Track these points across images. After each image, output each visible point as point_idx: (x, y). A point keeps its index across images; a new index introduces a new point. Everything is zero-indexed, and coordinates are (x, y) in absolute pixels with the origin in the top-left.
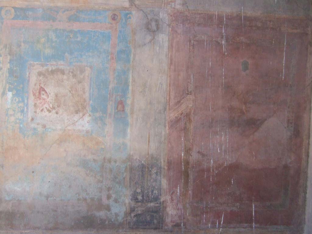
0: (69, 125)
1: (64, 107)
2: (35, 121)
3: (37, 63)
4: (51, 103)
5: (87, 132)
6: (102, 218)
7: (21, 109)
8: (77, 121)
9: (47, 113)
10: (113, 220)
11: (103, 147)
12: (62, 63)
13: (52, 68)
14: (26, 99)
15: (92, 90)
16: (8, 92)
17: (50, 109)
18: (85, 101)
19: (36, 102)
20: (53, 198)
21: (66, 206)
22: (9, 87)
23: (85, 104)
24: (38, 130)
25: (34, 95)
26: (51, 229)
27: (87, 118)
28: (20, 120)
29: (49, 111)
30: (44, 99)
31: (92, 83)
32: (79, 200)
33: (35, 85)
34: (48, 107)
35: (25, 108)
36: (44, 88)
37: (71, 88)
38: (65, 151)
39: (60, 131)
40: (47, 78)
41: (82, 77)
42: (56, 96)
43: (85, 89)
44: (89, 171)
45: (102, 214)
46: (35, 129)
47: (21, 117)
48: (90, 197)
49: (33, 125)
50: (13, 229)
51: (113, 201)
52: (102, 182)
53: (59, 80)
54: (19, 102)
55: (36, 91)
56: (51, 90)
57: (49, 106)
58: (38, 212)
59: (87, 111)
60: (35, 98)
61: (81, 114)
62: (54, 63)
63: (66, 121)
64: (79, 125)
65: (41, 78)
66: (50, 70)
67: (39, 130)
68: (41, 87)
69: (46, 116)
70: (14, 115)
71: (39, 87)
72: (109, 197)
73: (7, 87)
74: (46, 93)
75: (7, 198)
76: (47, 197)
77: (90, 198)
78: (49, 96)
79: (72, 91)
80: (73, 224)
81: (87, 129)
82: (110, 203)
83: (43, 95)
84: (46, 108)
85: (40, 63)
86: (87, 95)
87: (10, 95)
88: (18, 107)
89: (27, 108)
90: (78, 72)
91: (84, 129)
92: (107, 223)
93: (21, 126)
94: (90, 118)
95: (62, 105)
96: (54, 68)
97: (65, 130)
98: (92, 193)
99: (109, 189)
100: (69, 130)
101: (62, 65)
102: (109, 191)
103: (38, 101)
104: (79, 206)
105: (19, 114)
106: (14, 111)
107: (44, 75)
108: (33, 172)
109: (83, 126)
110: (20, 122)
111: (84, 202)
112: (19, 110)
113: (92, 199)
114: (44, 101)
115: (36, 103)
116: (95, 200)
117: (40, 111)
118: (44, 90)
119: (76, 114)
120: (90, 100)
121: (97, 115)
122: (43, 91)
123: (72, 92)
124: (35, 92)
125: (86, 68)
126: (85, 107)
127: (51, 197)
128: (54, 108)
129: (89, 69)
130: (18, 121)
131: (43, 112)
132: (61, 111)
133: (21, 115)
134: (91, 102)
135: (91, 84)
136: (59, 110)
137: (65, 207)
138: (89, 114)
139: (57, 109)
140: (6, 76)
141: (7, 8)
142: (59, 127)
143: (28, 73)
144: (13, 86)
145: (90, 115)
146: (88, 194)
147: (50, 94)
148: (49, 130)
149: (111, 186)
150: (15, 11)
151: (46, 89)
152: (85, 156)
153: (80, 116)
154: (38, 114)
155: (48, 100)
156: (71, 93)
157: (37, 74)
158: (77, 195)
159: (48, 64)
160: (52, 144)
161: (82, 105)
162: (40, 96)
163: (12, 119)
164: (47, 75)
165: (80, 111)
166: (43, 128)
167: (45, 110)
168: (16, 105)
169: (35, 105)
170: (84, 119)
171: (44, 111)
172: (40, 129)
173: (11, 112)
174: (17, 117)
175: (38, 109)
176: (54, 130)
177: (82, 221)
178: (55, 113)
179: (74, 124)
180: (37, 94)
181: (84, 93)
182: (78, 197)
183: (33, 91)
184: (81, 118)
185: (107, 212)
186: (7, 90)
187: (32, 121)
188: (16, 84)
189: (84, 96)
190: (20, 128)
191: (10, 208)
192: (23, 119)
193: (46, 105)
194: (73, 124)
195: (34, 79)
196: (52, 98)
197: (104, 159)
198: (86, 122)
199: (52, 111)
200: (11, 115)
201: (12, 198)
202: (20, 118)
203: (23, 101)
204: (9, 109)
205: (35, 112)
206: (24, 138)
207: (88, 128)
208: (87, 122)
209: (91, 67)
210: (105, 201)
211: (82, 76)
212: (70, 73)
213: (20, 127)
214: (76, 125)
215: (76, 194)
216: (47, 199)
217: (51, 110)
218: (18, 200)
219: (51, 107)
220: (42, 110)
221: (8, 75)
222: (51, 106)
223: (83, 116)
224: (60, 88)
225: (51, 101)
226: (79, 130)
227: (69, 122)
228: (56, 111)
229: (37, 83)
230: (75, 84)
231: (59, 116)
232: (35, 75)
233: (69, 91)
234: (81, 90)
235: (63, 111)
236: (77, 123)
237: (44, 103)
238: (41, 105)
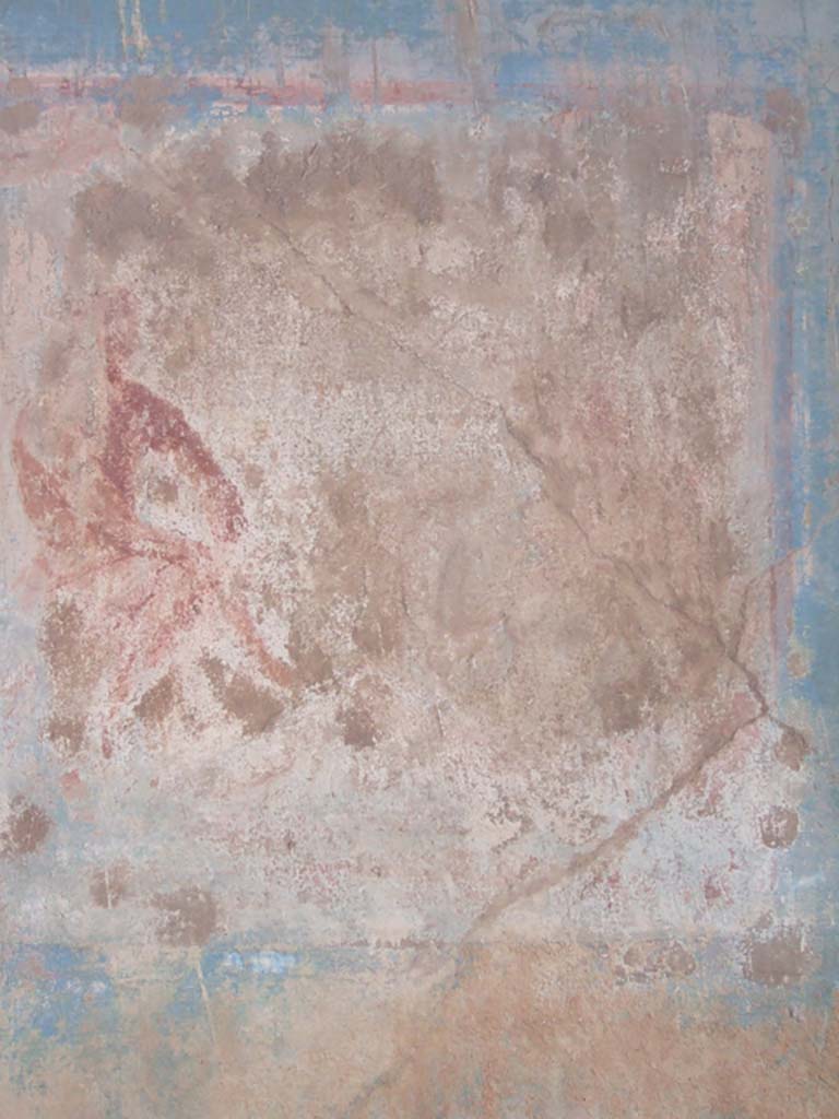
0: (529, 891)
1: (451, 648)
2: (64, 855)
3: (70, 70)
4: (270, 597)
8: (627, 831)
9: (224, 735)
12: (405, 75)
13: (269, 139)
15: (802, 416)
17: (262, 682)
18: (722, 556)
19: (64, 595)
23: (728, 602)
27: (757, 785)
29: (255, 711)
30: (178, 555)
31: (804, 320)
33: (55, 365)
34: (233, 656)
36: (173, 401)
37: (539, 386)
39: (415, 962)
40: (206, 265)
41: (666, 238)
42: (343, 500)
43: (711, 394)
53: (370, 293)
55: (69, 449)
56: (271, 423)
59: (754, 685)
61: (678, 736)
62: (298, 71)
63: (484, 836)
64: (655, 872)
65: (126, 272)
66: (245, 157)
67: (122, 962)
68: (138, 397)
69: (210, 773)
71: (102, 392)
74: (205, 464)
78: (249, 509)
79: (552, 431)
81: (764, 922)
83: (168, 491)
84: (213, 667)
85: (106, 73)
86: (749, 470)
90: (619, 189)
91: (726, 923)
94: (799, 777)
95: (425, 623)
96: (291, 140)
97: (471, 952)
100: (531, 951)
101: (397, 93)
103: (102, 582)
107: (168, 235)
109: (711, 892)
114: (174, 574)
117: (128, 710)
118: (175, 433)
120: (789, 539)
122: (155, 445)
123: (542, 445)
124: (49, 463)
125: (717, 122)
126: (726, 633)
128: (312, 667)
129: (751, 134)
131: (173, 718)
134: (805, 565)
135: (787, 333)
138: (777, 734)
139: (354, 680)
142: (391, 919)
145: (795, 744)
147: (254, 477)
148: (265, 962)
151: (197, 424)
153: (662, 754)
155: (233, 559)
156: (537, 460)
157: (66, 219)
159: (216, 93)
161: (679, 607)
164: (202, 227)
165: (657, 697)
166: (170, 934)
167: (200, 695)
170: (715, 797)
171: (189, 718)
175: (104, 686)
176: (326, 960)
178: (329, 734)
179: (592, 864)
180: (83, 490)
181: (709, 448)
183: (18, 446)
184: (677, 785)
187: (27, 847)
189: (707, 495)
193: (211, 636)
194: (576, 865)
196: (281, 534)
198: (749, 835)
199: (297, 702)
205: (69, 730)
207: (781, 910)
211: (674, 235)
214: (614, 881)
217: (280, 692)
219: (279, 651)
220: (157, 703)
223: (709, 754)
224: (389, 399)
225: (274, 572)
226: (660, 939)
227: (528, 847)
228: (348, 703)
229: (73, 340)
230: (587, 332)
231: (381, 776)
232: (41, 241)
233: (510, 428)
234: (663, 419)
235: (440, 693)
236: (635, 845)
237: (178, 605)
238: (134, 634)
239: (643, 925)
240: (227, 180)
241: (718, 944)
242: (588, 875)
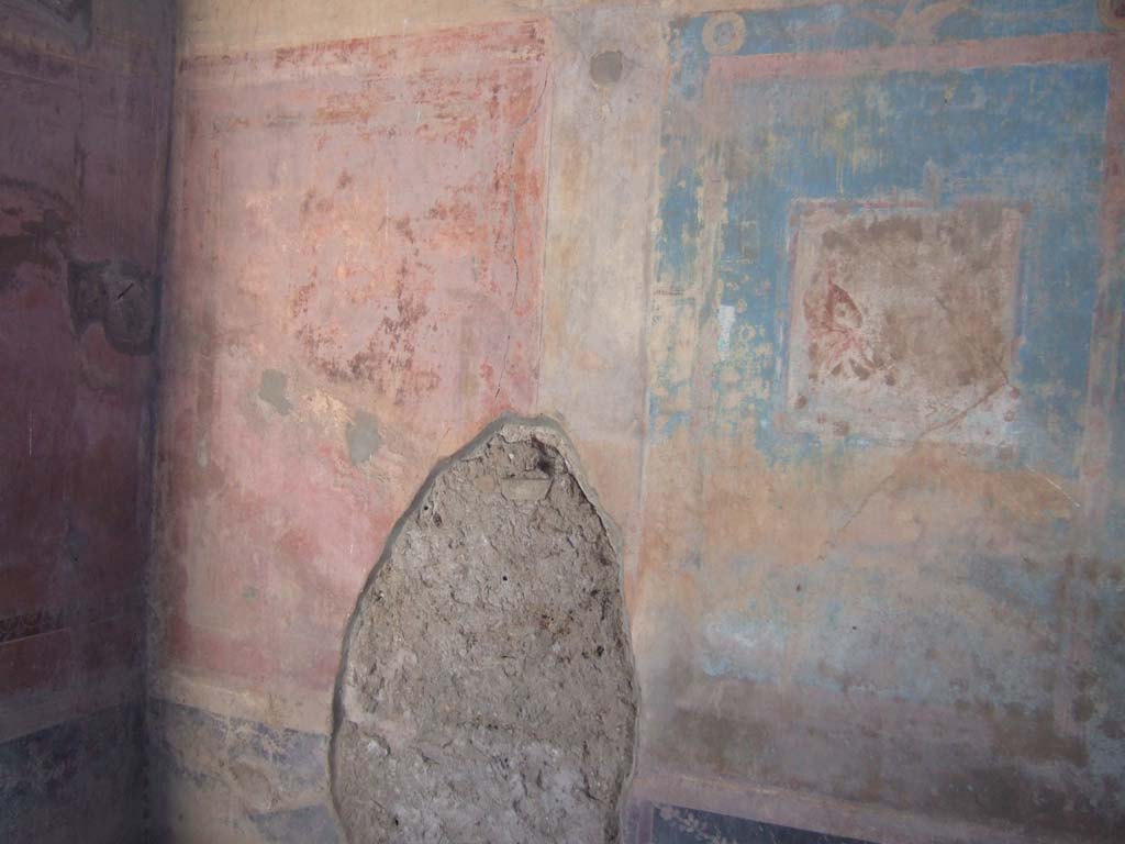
0: (935, 429)
1: (917, 358)
2: (810, 410)
3: (822, 200)
4: (868, 344)
5: (1004, 454)
6: (1049, 787)
7: (761, 365)
8: (964, 413)
9: (854, 380)
10: (1093, 802)
11: (1066, 515)
12: (913, 198)
13: (876, 218)
14: (781, 329)
15: (1025, 298)
16: (721, 307)
17: (865, 366)
18: (997, 337)
19: (814, 341)
20: (867, 687)
21: (913, 722)
22: (726, 288)
23: (999, 351)
24: (821, 440)
25: (810, 315)
26: (851, 798)
27: (1003, 403)
28: (758, 402)
29: (863, 374)
30: (845, 331)
31: (1028, 269)
32: (961, 705)
33: (815, 279)
34: (858, 360)
35: (779, 361)
36: (846, 290)
37: (947, 287)
38: (917, 520)
39: (902, 445)
40: (856, 253)
41: (987, 245)
42: (890, 318)
43: (997, 290)
44: (1004, 603)
45: (1050, 771)
46: (809, 436)
47: (763, 394)
48: (1006, 701)
49: (803, 424)
50: (724, 776)
51: (1100, 727)
52: (1056, 650)
53: (900, 260)
54: (756, 341)
55: (817, 303)
56: (871, 296)
57: (863, 356)
58: (812, 731)
59: (1005, 374)
60: (814, 328)
61: (981, 388)
62: (884, 199)
63: (923, 412)
64: (972, 426)
65: (835, 255)
66: (869, 222)
68: (836, 289)
69: (850, 390)
70: (738, 385)
71: (827, 287)
72: (1082, 711)
73: (720, 291)
74: (853, 307)
75: (710, 671)
76: (846, 681)
77: (1005, 706)
78: (864, 319)
79: (950, 300)
80: (934, 791)
81: (1003, 443)
82: (1084, 736)
83: (843, 314)
84: (852, 362)
85: (832, 200)
86: (1008, 312)
87: (727, 315)
88: (751, 358)
89: (786, 363)
90: (974, 231)
91: (992, 442)
92: (1069, 808)
93: (764, 423)
94: (1017, 402)
95: (910, 352)
96: (881, 218)
97: (917, 443)
98: (1013, 687)
99: (1084, 680)
100: (934, 445)
101: (911, 205)
102: (1082, 686)
103: (825, 337)
104: (962, 731)
105: (757, 383)
106: (740, 370)
107: (846, 244)
108: (799, 588)
109: (988, 433)
110: (761, 410)
111: (980, 718)
112: (757, 369)
113: (1014, 710)
114: (843, 336)
115: (815, 347)
116: (1027, 713)
117: (829, 372)
118: (845, 298)
119: (960, 385)
120: (1018, 333)
121: (1047, 390)
122: (840, 301)
123: (947, 304)
124: (813, 305)
125: (1005, 211)
126: (997, 359)
127: (859, 685)
128: (878, 363)
129: (1015, 214)
130: (752, 407)
131: (841, 375)
132: (905, 374)
133: (764, 386)
134: (1023, 340)
135: (1022, 271)
136: (897, 370)
137: (908, 727)
138: (1010, 389)
139: (889, 368)
140: (715, 250)
141: (720, 19)
142: (896, 433)
143: (788, 240)
144: (738, 287)
145: (1016, 393)
146: (998, 689)
147: (866, 311)
148: (861, 442)
149: (1095, 669)
150: (749, 25)
151: (851, 296)
152: (991, 543)
153: (976, 393)
154: (823, 383)
155: (859, 333)
156: (944, 308)
157: (820, 241)
158: (956, 688)
159: (862, 205)
160: (871, 495)
161: (984, 351)
162: (832, 321)
163: (734, 399)
164: (856, 242)
165: (975, 376)
166: (837, 432)
167: (848, 369)
168: (747, 350)
169: (813, 352)
170: (991, 406)
171: (845, 375)
172: (828, 438)
173: (730, 376)
174: (751, 395)
175: (823, 365)
176: (878, 443)
177: (970, 788)
178: (882, 381)
179: (953, 422)
180: (821, 313)
181: (996, 306)
182: (959, 697)
183: (804, 300)
184: (980, 402)
185: (1072, 766)
186: (718, 300)
187: (801, 407)
188: (747, 278)
189: (994, 319)
190: (758, 430)
191: (716, 705)
192: (769, 399)
193: (852, 353)
194: (949, 422)
195: (809, 259)
196: (872, 327)
197: (1070, 561)
198: (1000, 418)
199: (874, 372)
200: (730, 386)
201: (726, 669)
202: (759, 396)
203: (771, 338)
204: (722, 363)
205: (814, 376)
206: (772, 465)
207: (1008, 440)
208: (1006, 419)
209: (1024, 208)
210: (1064, 723)
211: (990, 244)
212: (944, 236)
213: (760, 426)
214: (960, 427)
215: (952, 684)
216: (844, 690)
217: (870, 369)
218: (746, 680)
219: (870, 358)
220: (837, 370)
221: (721, 247)
222: (870, 355)
223: (990, 393)
224: (904, 290)
225: (870, 337)
226: (972, 445)
227: (936, 415)
228: (888, 374)
229: (820, 272)
230: (962, 272)
231: (895, 393)
232: (813, 247)
233: (938, 300)
234: (983, 298)
235: (913, 373)
236: (966, 418)
237: (844, 345)
238: (832, 352)
239: (967, 440)
240: (864, 229)
241: (988, 448)
242: (952, 425)
